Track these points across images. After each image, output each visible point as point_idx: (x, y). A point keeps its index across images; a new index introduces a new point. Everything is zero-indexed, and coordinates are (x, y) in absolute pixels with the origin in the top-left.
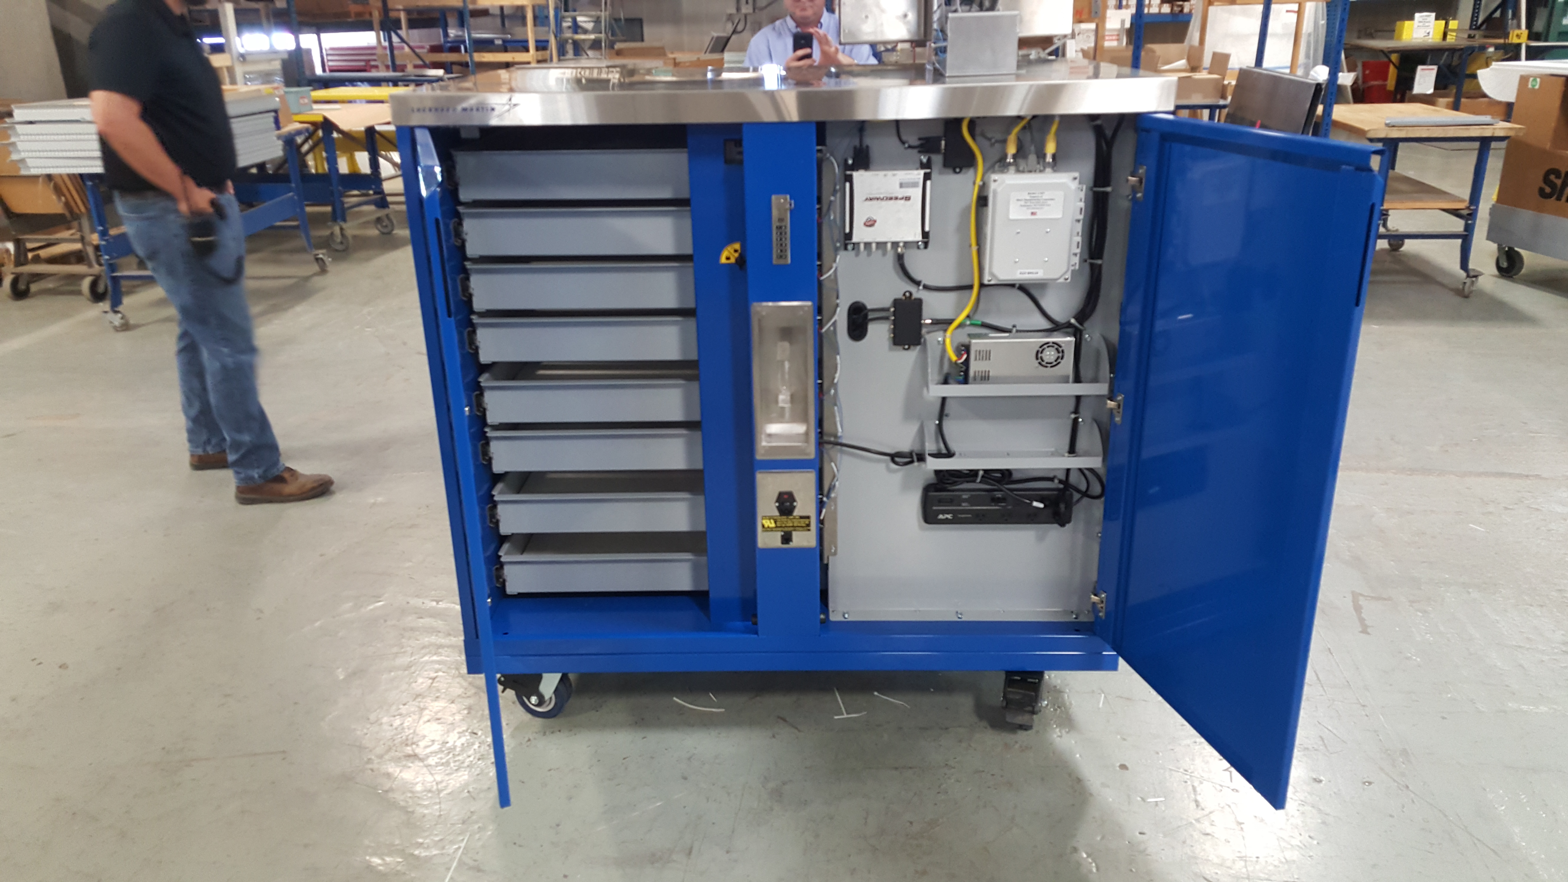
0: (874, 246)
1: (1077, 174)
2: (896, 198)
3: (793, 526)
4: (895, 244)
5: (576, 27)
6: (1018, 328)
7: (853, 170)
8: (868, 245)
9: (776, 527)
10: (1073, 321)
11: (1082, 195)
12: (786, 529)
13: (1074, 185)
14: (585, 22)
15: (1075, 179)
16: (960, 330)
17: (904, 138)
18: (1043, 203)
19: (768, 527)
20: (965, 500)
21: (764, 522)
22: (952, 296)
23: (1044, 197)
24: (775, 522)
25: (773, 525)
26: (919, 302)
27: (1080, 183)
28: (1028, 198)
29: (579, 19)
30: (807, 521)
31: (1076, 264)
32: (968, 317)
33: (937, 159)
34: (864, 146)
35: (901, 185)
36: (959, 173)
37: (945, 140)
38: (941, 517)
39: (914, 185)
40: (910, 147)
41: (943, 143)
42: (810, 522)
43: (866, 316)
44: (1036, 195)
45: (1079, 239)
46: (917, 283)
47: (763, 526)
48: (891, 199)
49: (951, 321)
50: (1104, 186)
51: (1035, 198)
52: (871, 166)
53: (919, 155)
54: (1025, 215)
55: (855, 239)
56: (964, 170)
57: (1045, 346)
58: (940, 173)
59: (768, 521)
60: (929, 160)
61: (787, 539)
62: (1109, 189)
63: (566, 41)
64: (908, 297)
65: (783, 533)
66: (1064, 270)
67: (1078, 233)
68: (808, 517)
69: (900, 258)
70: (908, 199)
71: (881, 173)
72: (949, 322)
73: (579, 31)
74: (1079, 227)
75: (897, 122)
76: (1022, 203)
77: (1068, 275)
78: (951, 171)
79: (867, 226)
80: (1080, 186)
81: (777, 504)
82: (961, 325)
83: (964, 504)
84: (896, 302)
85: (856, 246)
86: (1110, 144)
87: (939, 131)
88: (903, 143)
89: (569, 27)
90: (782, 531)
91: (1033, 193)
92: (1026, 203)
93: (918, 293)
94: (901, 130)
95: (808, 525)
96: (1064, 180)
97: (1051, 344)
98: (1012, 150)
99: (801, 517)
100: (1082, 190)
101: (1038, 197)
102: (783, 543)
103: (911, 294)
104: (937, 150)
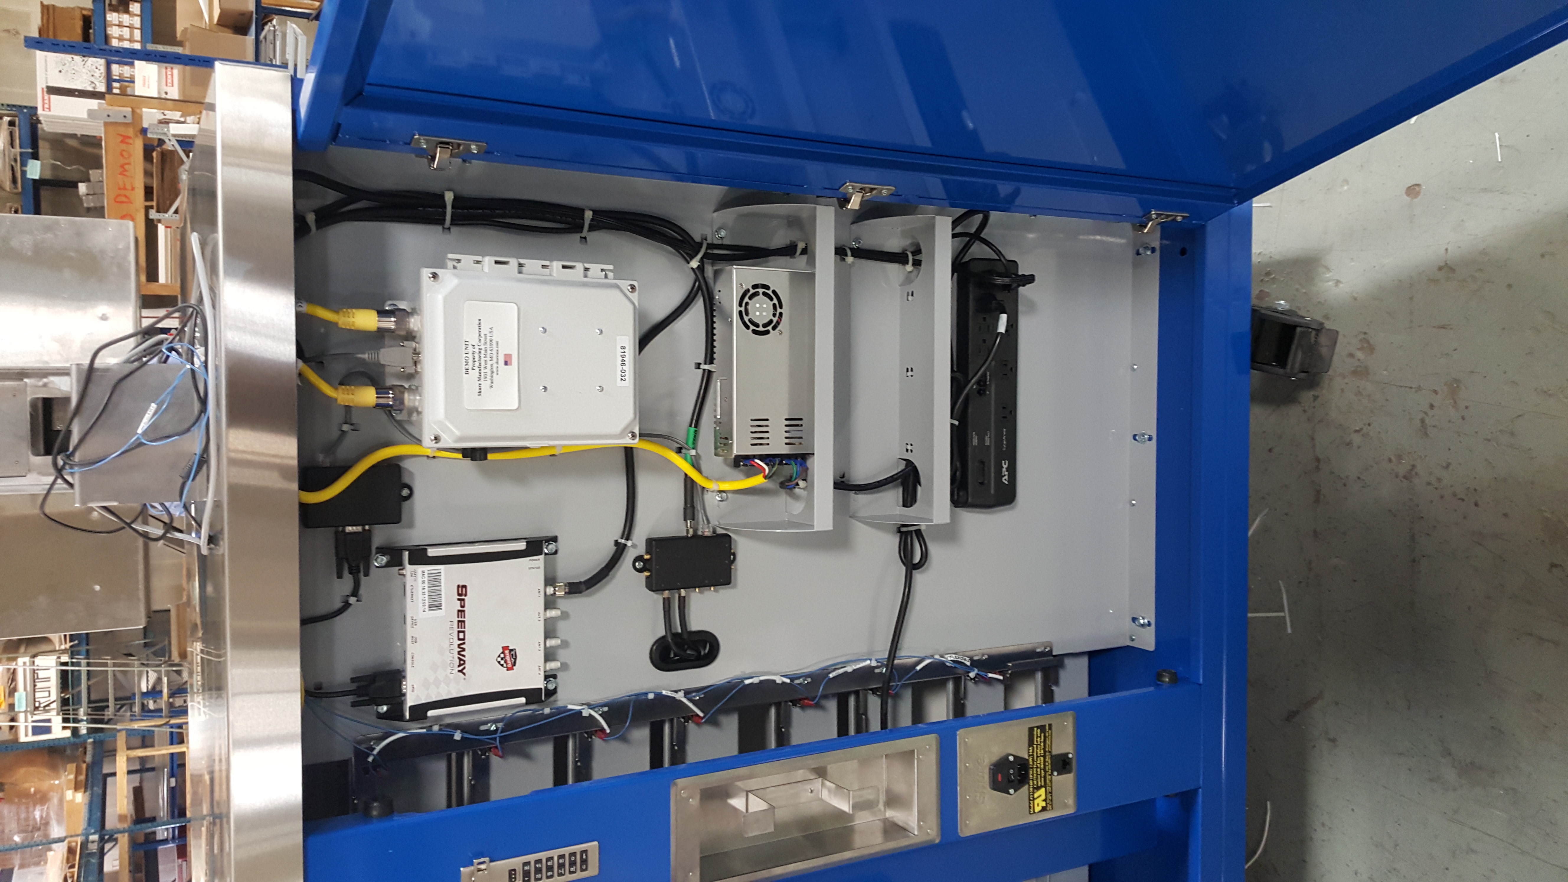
0: (551, 643)
1: (426, 273)
2: (461, 612)
3: (1044, 756)
4: (550, 603)
5: (154, 692)
6: (701, 359)
7: (401, 704)
8: (549, 656)
9: (1045, 786)
10: (695, 264)
11: (467, 260)
12: (1048, 768)
13: (449, 280)
14: (148, 681)
15: (435, 276)
16: (704, 468)
17: (338, 605)
18: (487, 341)
19: (1045, 800)
20: (981, 440)
21: (1037, 809)
22: (643, 483)
23: (475, 341)
24: (1038, 788)
25: (1042, 791)
26: (652, 543)
27: (443, 266)
28: (474, 374)
29: (144, 690)
30: (1037, 732)
31: (602, 270)
32: (679, 451)
33: (381, 535)
34: (353, 687)
35: (435, 606)
36: (410, 488)
37: (344, 526)
38: (1005, 480)
39: (434, 581)
40: (355, 593)
41: (349, 529)
42: (1038, 727)
43: (675, 635)
44: (470, 356)
45: (557, 265)
46: (620, 549)
47: (1044, 809)
48: (461, 623)
49: (689, 482)
50: (444, 206)
51: (477, 359)
52: (397, 666)
53: (373, 571)
54: (509, 377)
55: (539, 683)
56: (406, 479)
57: (746, 319)
58: (411, 525)
59: (1036, 802)
60: (382, 550)
61: (1062, 764)
62: (449, 197)
63: (171, 705)
64: (643, 565)
65: (1055, 773)
66: (616, 293)
67: (544, 266)
68: (1031, 730)
69: (575, 589)
70: (462, 591)
71: (410, 648)
72: (690, 486)
73: (158, 689)
74: (533, 265)
75: (304, 622)
76: (485, 384)
77: (625, 284)
78: (406, 505)
79: (514, 664)
80: (450, 264)
81: (1012, 791)
82: (697, 466)
83: (987, 443)
84: (653, 585)
85: (549, 676)
86: (352, 193)
87: (324, 538)
88: (346, 605)
89: (155, 702)
90: (1051, 775)
91: (467, 362)
92: (486, 376)
93: (637, 546)
94: (322, 610)
95: (1042, 728)
96: (440, 298)
97: (743, 309)
98: (368, 396)
99: (1031, 743)
100: (459, 261)
101: (474, 353)
102: (1069, 772)
103: (639, 558)
104: (366, 537)
